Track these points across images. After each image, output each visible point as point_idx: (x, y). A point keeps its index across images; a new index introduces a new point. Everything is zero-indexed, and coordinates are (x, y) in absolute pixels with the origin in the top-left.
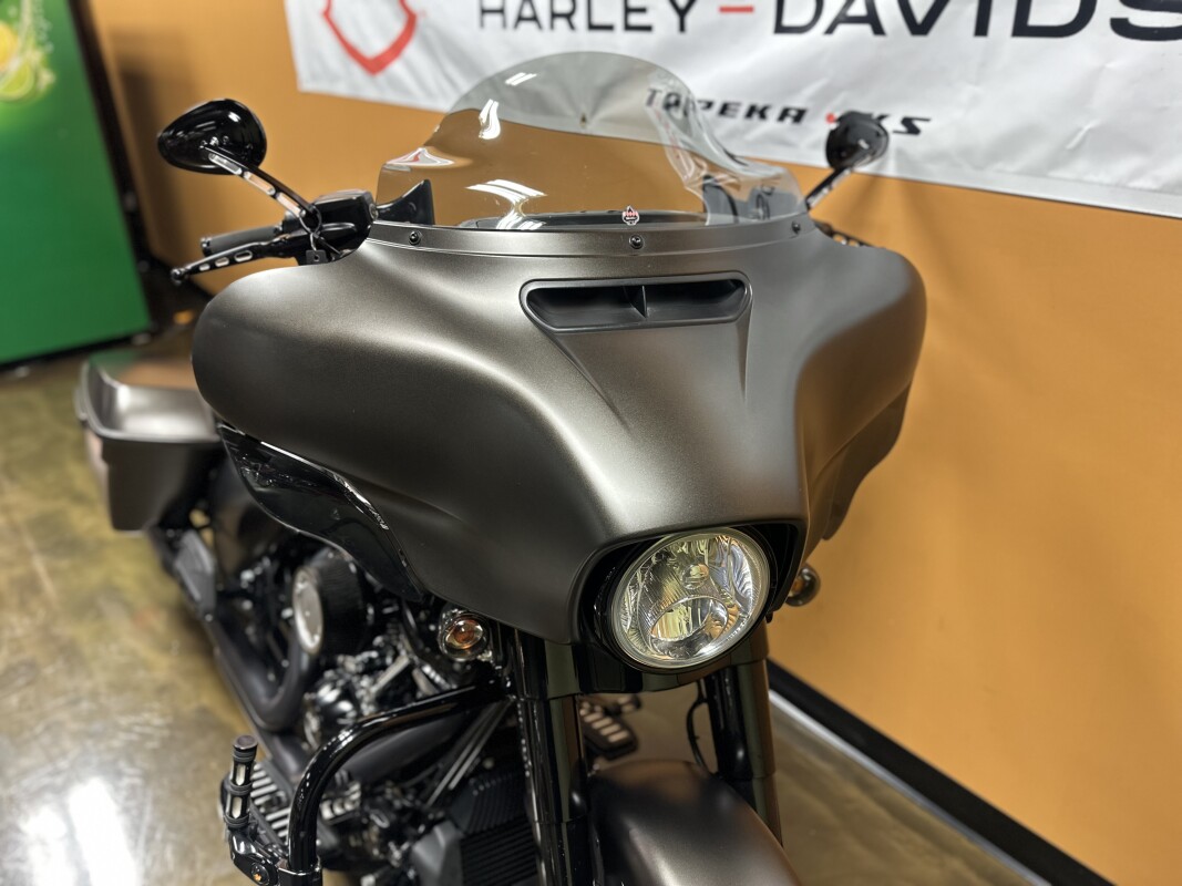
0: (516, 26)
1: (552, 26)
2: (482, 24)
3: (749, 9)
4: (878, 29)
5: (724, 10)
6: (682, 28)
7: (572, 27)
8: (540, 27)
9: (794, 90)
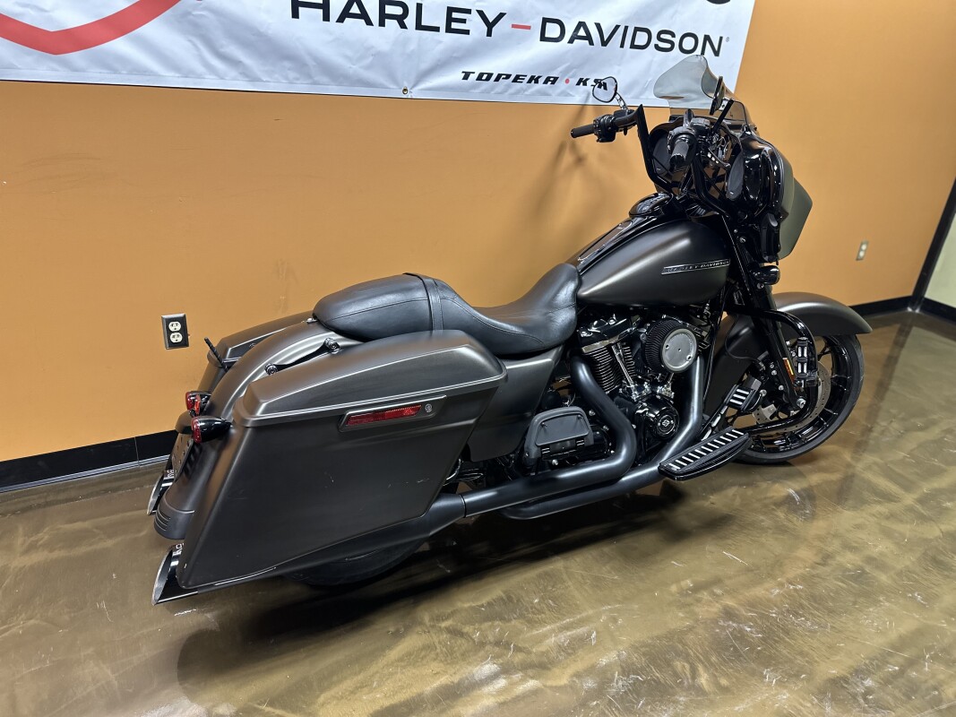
0: (341, 20)
1: (382, 24)
2: (295, 15)
3: (529, 28)
4: (591, 43)
5: (514, 26)
6: (489, 34)
7: (403, 26)
8: (369, 23)
9: (553, 68)
